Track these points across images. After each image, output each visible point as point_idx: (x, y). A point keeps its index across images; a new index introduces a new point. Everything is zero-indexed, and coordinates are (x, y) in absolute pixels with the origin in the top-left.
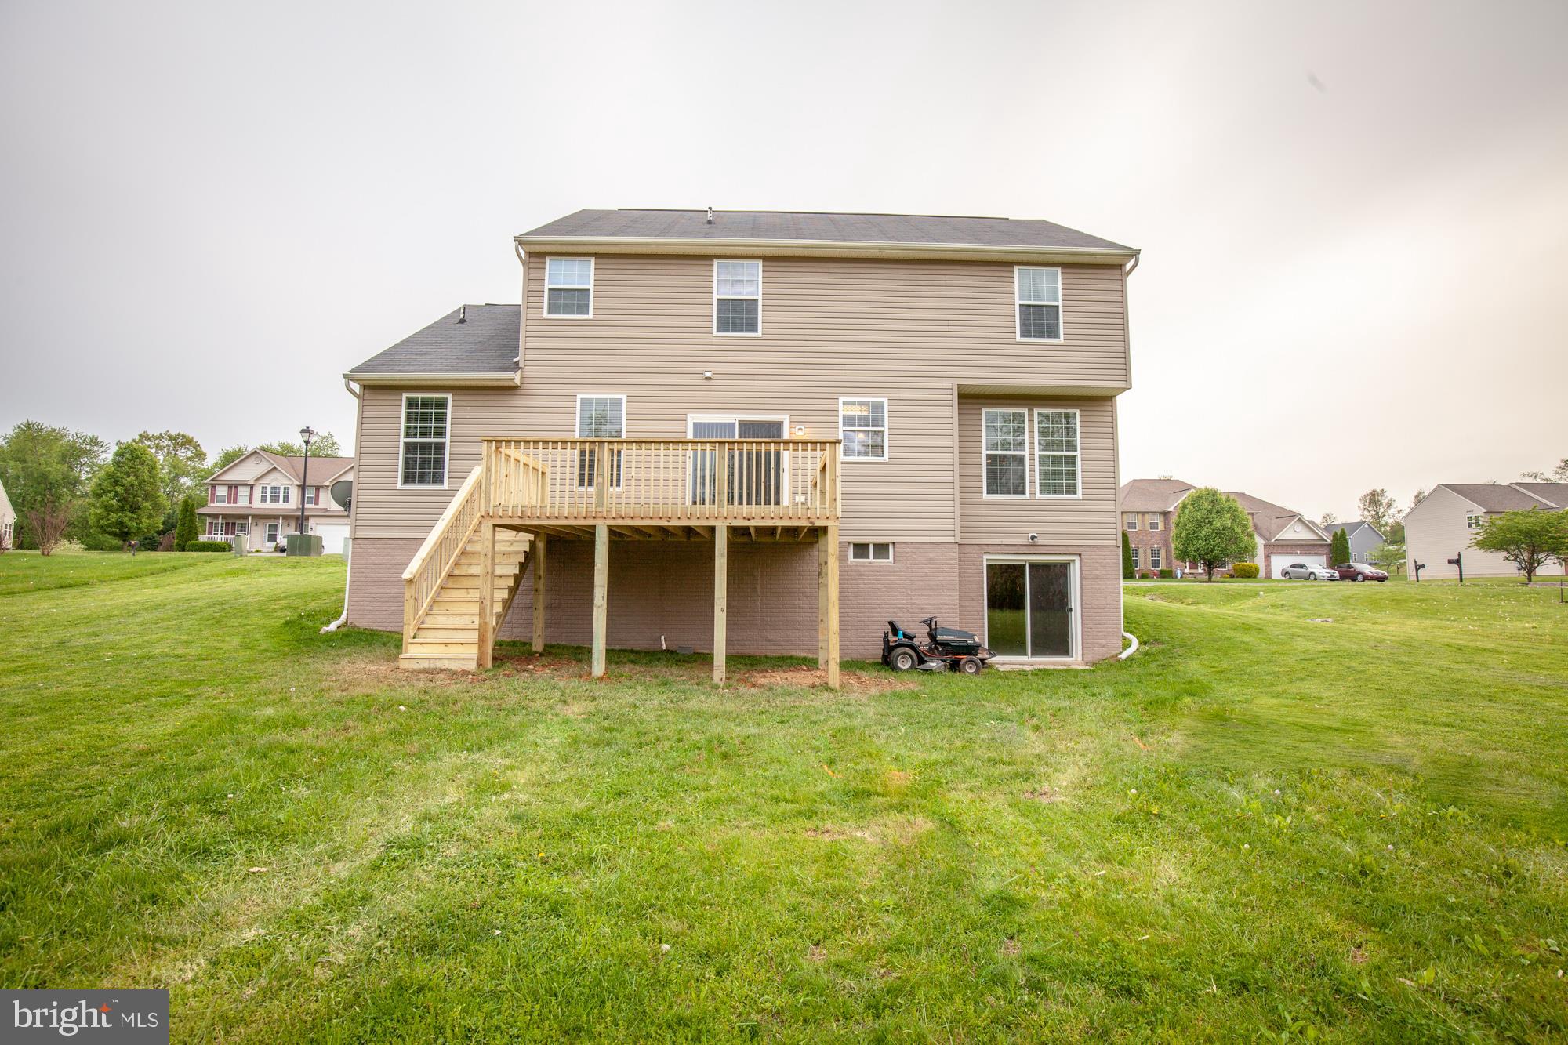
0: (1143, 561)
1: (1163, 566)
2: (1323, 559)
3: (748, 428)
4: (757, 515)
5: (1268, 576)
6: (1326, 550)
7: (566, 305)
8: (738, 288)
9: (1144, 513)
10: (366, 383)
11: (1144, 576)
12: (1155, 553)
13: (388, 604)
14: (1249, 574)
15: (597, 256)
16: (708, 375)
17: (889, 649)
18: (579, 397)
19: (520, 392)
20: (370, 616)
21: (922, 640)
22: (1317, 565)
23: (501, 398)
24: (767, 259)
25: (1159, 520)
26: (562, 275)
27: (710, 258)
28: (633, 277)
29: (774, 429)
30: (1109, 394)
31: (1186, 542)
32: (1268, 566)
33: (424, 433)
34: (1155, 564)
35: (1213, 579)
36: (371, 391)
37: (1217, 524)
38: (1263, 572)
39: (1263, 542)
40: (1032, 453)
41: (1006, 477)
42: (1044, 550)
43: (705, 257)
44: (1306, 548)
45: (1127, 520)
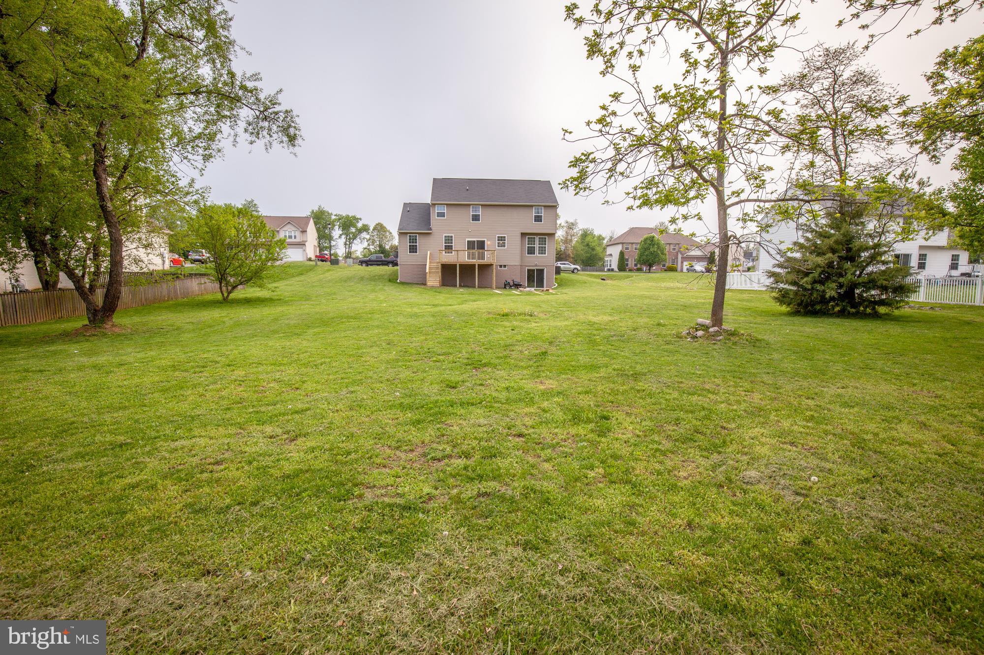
0: (631, 263)
1: (638, 267)
3: (478, 242)
4: (481, 262)
5: (682, 271)
6: (707, 260)
7: (440, 215)
8: (476, 212)
9: (632, 243)
11: (630, 270)
12: (636, 260)
13: (408, 277)
14: (672, 269)
15: (446, 204)
16: (470, 230)
17: (505, 285)
18: (444, 235)
19: (432, 234)
20: (404, 279)
21: (512, 284)
22: (700, 267)
23: (428, 235)
24: (482, 205)
25: (635, 247)
26: (439, 209)
28: (454, 209)
30: (554, 233)
31: (641, 255)
32: (682, 266)
33: (413, 242)
34: (635, 265)
35: (651, 270)
37: (652, 250)
38: (679, 268)
39: (680, 256)
40: (537, 246)
41: (531, 251)
42: (539, 266)
43: (469, 205)
44: (699, 259)
45: (625, 246)
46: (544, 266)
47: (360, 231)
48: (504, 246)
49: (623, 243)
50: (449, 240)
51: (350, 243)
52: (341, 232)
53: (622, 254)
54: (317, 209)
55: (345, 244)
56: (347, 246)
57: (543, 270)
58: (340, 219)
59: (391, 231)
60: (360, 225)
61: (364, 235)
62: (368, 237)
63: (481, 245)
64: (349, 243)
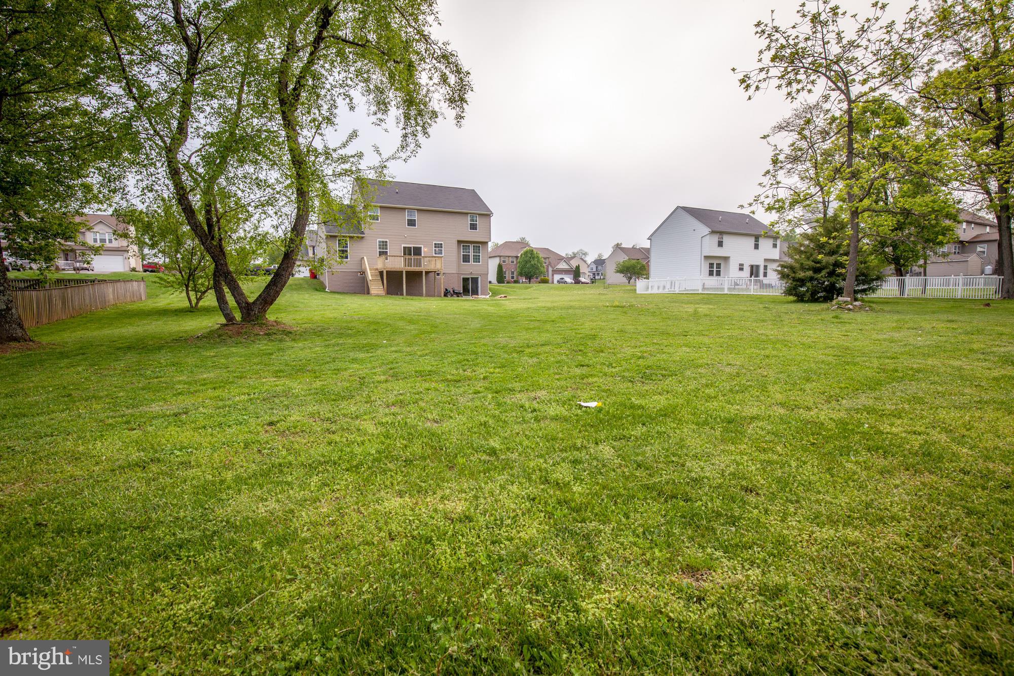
0: (508, 276)
1: (515, 278)
2: (572, 276)
3: (415, 248)
4: (413, 269)
5: (553, 283)
6: (572, 273)
7: (373, 218)
8: (411, 217)
9: (509, 257)
11: (508, 283)
12: (513, 273)
14: (545, 281)
15: (380, 207)
16: (406, 236)
17: (446, 293)
18: (378, 240)
19: (364, 238)
21: (452, 292)
22: (569, 279)
23: (360, 239)
24: (418, 210)
25: (515, 260)
26: (372, 211)
28: (388, 212)
29: (420, 248)
30: (487, 242)
31: (522, 269)
32: (553, 279)
33: (343, 247)
34: (513, 277)
35: (532, 283)
36: (329, 237)
37: (532, 262)
38: (550, 281)
39: (550, 269)
40: (471, 254)
41: (466, 259)
42: (474, 274)
43: (405, 209)
44: (566, 272)
45: (502, 259)
46: (478, 274)
48: (441, 253)
49: (500, 256)
50: (384, 245)
53: (500, 267)
57: (478, 278)
63: (417, 251)
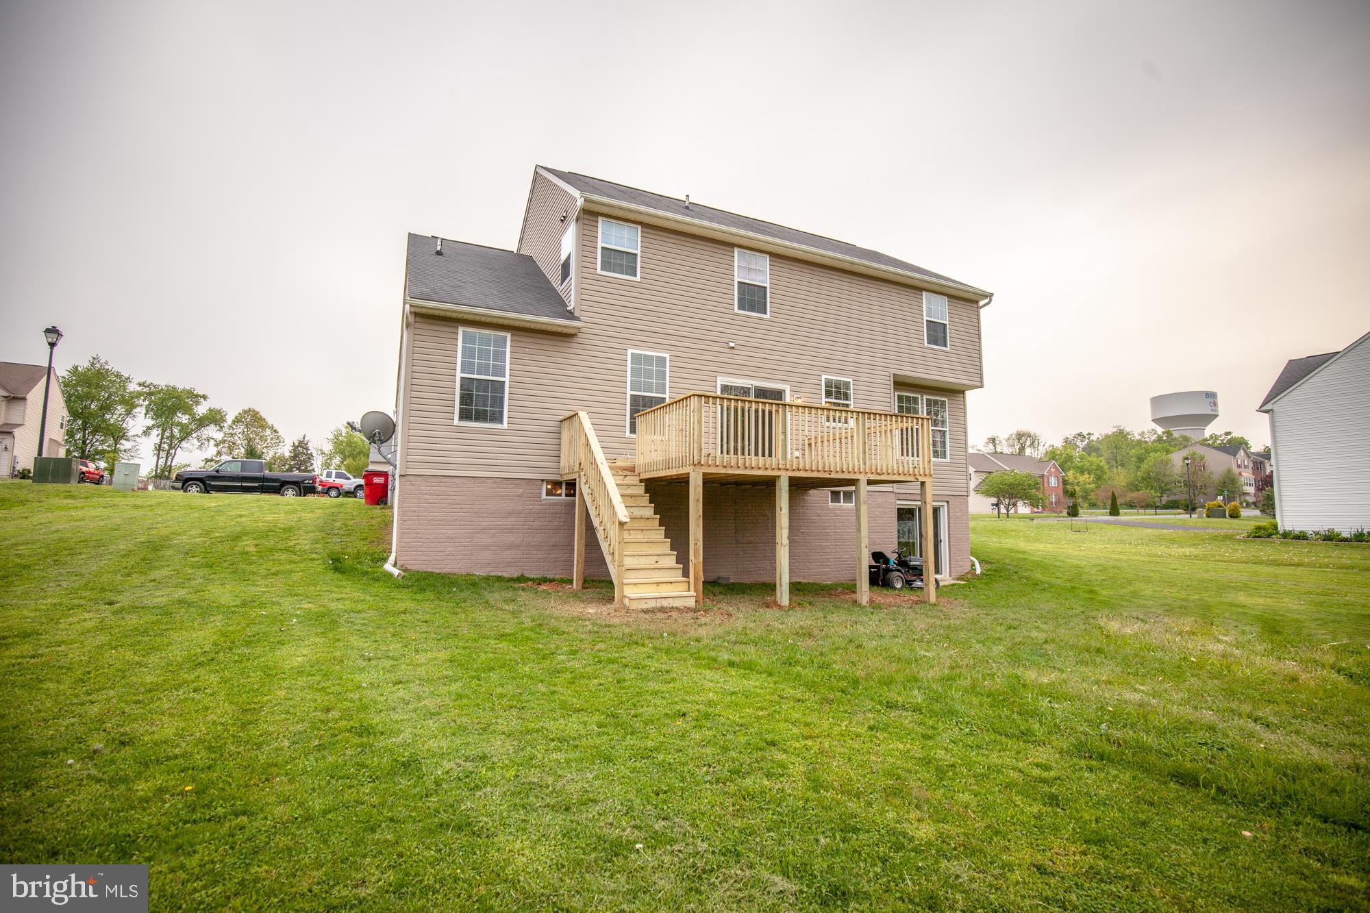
3: (762, 393)
7: (615, 264)
8: (753, 275)
10: (418, 310)
13: (444, 545)
15: (644, 225)
16: (732, 345)
18: (630, 351)
19: (576, 340)
20: (424, 558)
23: (559, 343)
24: (773, 255)
26: (612, 236)
27: (732, 245)
28: (670, 250)
29: (778, 395)
30: (960, 388)
33: (484, 369)
36: (424, 320)
46: (942, 496)
47: (202, 422)
50: (649, 372)
51: (171, 447)
52: (150, 422)
54: (87, 364)
55: (159, 448)
56: (163, 454)
57: (939, 510)
58: (151, 394)
59: (276, 427)
60: (201, 410)
61: (211, 431)
62: (219, 436)
64: (167, 447)
